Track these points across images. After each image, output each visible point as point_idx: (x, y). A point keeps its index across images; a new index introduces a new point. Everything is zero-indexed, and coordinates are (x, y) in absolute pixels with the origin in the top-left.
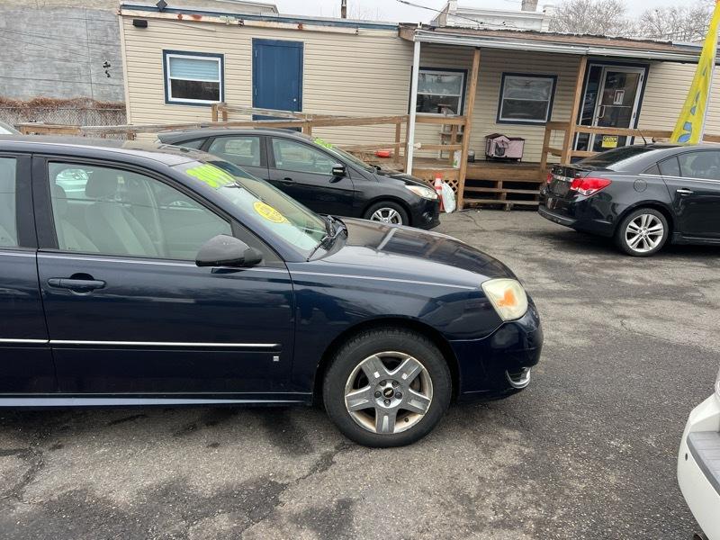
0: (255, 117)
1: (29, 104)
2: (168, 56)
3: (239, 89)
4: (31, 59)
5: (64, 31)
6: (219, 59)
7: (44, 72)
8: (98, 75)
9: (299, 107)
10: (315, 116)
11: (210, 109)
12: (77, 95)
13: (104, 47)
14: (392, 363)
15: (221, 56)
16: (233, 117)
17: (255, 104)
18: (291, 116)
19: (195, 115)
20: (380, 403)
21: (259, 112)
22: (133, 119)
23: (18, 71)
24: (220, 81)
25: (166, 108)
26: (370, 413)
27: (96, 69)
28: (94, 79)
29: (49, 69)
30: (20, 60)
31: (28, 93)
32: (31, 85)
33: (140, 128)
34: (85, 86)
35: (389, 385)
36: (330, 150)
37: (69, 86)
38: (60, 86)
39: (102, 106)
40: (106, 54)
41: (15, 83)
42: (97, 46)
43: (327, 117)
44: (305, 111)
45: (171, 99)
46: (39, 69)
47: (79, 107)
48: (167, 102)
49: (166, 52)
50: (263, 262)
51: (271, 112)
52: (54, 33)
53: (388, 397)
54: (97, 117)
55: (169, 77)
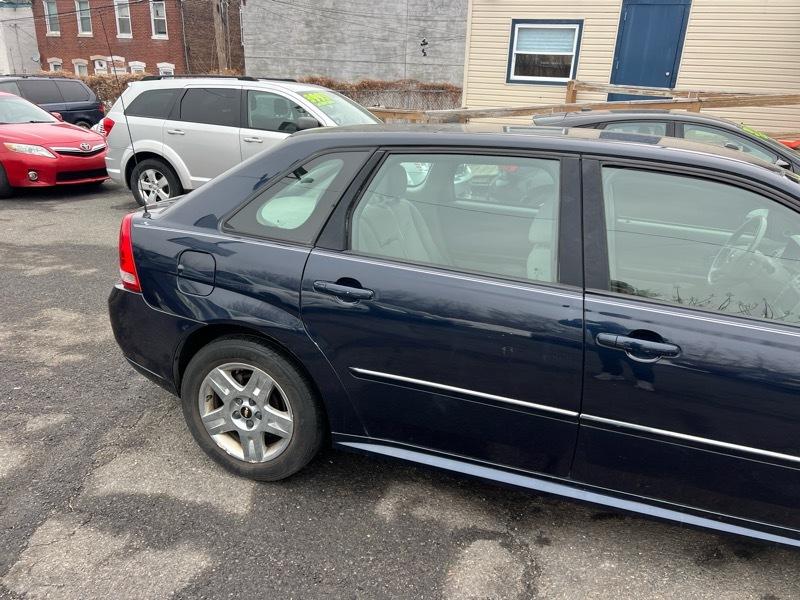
0: (612, 97)
2: (518, 26)
3: (596, 63)
4: (352, 40)
5: (386, 9)
6: (577, 27)
7: (363, 53)
8: (414, 55)
9: (671, 82)
10: (702, 94)
11: (564, 89)
12: (390, 78)
13: (422, 24)
15: (580, 23)
16: (585, 98)
17: (614, 80)
18: (667, 95)
19: (546, 93)
21: (621, 89)
22: (469, 102)
23: (339, 54)
24: (574, 53)
25: (509, 88)
27: (410, 48)
28: (408, 59)
29: (366, 50)
30: (342, 42)
31: (348, 76)
32: (349, 67)
34: (399, 66)
37: (384, 67)
38: (376, 67)
39: (426, 87)
40: (423, 31)
41: (336, 66)
42: (415, 23)
43: (719, 94)
44: (678, 87)
45: (513, 77)
46: (358, 51)
47: (401, 88)
48: (509, 81)
49: (515, 22)
51: (641, 90)
52: (376, 11)
54: (419, 98)
55: (515, 51)
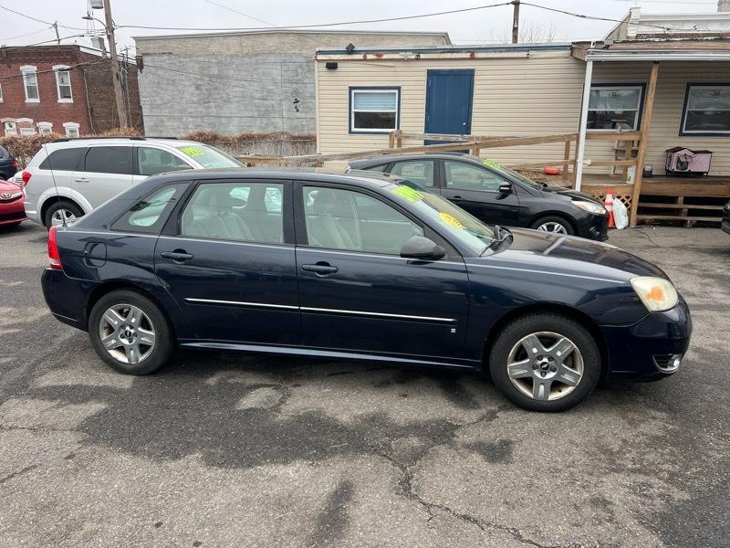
0: (427, 142)
1: (238, 139)
2: (353, 92)
3: (413, 117)
4: (236, 99)
5: (264, 74)
6: (396, 91)
7: (246, 110)
8: (289, 110)
9: (467, 130)
10: (483, 138)
11: (387, 137)
12: (270, 130)
13: (294, 86)
14: (548, 342)
15: (399, 88)
16: (407, 144)
17: (427, 130)
18: (460, 140)
19: (375, 142)
20: (537, 374)
21: (430, 137)
22: (322, 148)
23: (226, 111)
24: (396, 111)
25: (350, 137)
26: (528, 382)
27: (287, 105)
28: (285, 113)
29: (249, 108)
30: (227, 101)
31: (233, 130)
32: (236, 121)
33: (331, 156)
34: (278, 120)
35: (545, 360)
36: (497, 169)
37: (265, 121)
38: (258, 122)
39: (294, 138)
40: (296, 92)
41: (224, 121)
42: (288, 85)
43: (495, 138)
44: (473, 133)
45: (354, 129)
46: (242, 109)
47: (275, 139)
48: (350, 132)
49: (351, 88)
50: (446, 256)
51: (441, 137)
52: (255, 76)
53: (544, 371)
54: (289, 146)
55: (353, 110)
